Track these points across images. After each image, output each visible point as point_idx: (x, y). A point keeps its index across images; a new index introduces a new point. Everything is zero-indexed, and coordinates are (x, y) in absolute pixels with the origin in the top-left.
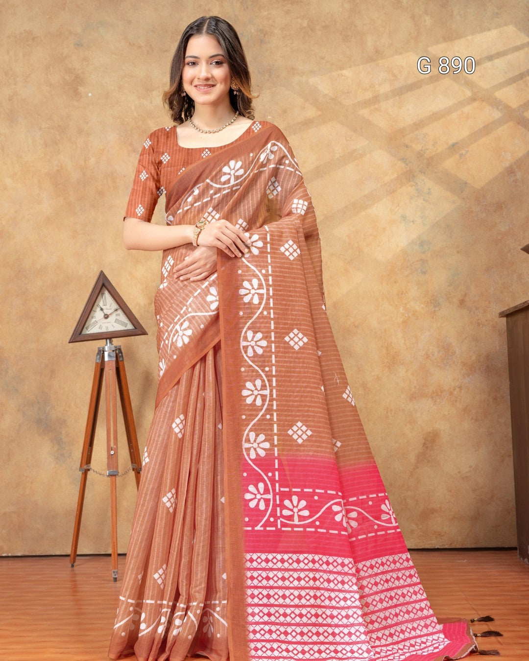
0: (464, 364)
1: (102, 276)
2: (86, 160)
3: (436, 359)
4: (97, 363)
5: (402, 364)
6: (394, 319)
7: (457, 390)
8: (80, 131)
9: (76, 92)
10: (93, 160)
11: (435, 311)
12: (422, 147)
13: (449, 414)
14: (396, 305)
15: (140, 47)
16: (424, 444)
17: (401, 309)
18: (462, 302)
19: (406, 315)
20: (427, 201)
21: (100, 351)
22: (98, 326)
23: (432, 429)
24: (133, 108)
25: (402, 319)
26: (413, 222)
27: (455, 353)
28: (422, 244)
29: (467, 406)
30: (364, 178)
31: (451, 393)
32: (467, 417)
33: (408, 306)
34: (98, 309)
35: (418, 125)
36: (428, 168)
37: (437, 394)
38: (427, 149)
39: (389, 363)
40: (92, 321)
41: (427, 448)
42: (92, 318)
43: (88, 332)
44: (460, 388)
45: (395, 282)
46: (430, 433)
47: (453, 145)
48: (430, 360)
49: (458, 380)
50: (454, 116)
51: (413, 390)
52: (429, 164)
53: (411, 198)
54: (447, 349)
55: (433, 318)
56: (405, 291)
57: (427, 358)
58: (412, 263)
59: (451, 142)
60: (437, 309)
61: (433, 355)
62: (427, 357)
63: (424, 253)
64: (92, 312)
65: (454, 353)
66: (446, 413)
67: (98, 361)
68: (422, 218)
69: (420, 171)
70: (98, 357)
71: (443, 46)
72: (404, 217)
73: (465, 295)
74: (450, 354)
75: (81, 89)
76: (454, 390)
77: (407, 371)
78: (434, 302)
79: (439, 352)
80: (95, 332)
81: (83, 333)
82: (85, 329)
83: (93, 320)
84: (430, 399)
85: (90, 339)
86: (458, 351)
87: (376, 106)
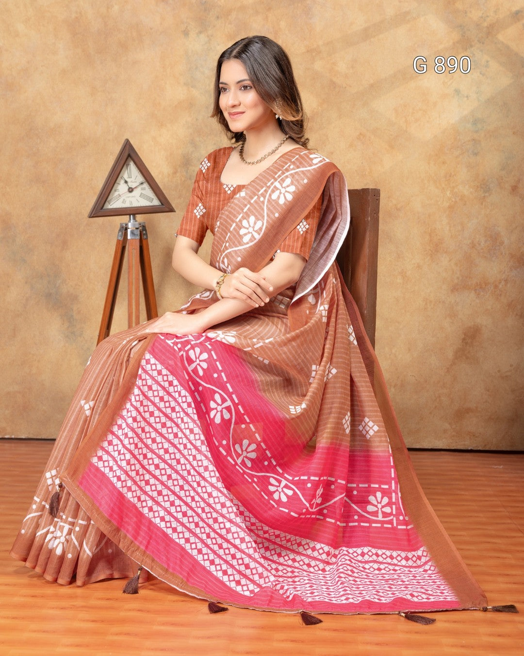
0: (512, 256)
1: (127, 145)
2: (108, 8)
3: (482, 249)
4: (118, 241)
5: (446, 252)
6: (439, 203)
7: (503, 283)
10: (116, 8)
11: (484, 196)
12: (483, 14)
13: (492, 309)
14: (443, 188)
16: (464, 339)
17: (448, 193)
18: (514, 189)
19: (453, 200)
20: (483, 75)
21: (123, 227)
22: (121, 200)
23: (473, 323)
25: (448, 204)
26: (467, 97)
27: (503, 243)
28: (475, 122)
29: (512, 301)
30: (416, 46)
31: (496, 287)
32: (511, 313)
33: (456, 190)
34: (122, 182)
36: (487, 37)
37: (481, 287)
38: (488, 16)
39: (432, 252)
40: (114, 194)
41: (467, 343)
42: (115, 191)
43: (110, 207)
44: (506, 281)
45: (444, 163)
46: (470, 328)
47: (517, 13)
48: (476, 249)
49: (504, 273)
51: (456, 281)
52: (488, 34)
54: (494, 239)
55: (482, 204)
56: (453, 174)
57: (473, 247)
58: (464, 143)
59: (514, 9)
60: (487, 194)
61: (479, 244)
62: (473, 246)
63: (477, 132)
64: (116, 185)
65: (502, 243)
66: (489, 307)
67: (120, 238)
68: (477, 93)
69: (479, 41)
70: (120, 233)
72: (457, 92)
73: (519, 181)
74: (498, 243)
76: (500, 283)
77: (450, 260)
78: (484, 187)
79: (486, 242)
80: (118, 207)
81: (105, 207)
82: (107, 203)
83: (116, 194)
84: (473, 292)
85: (112, 214)
86: (506, 242)
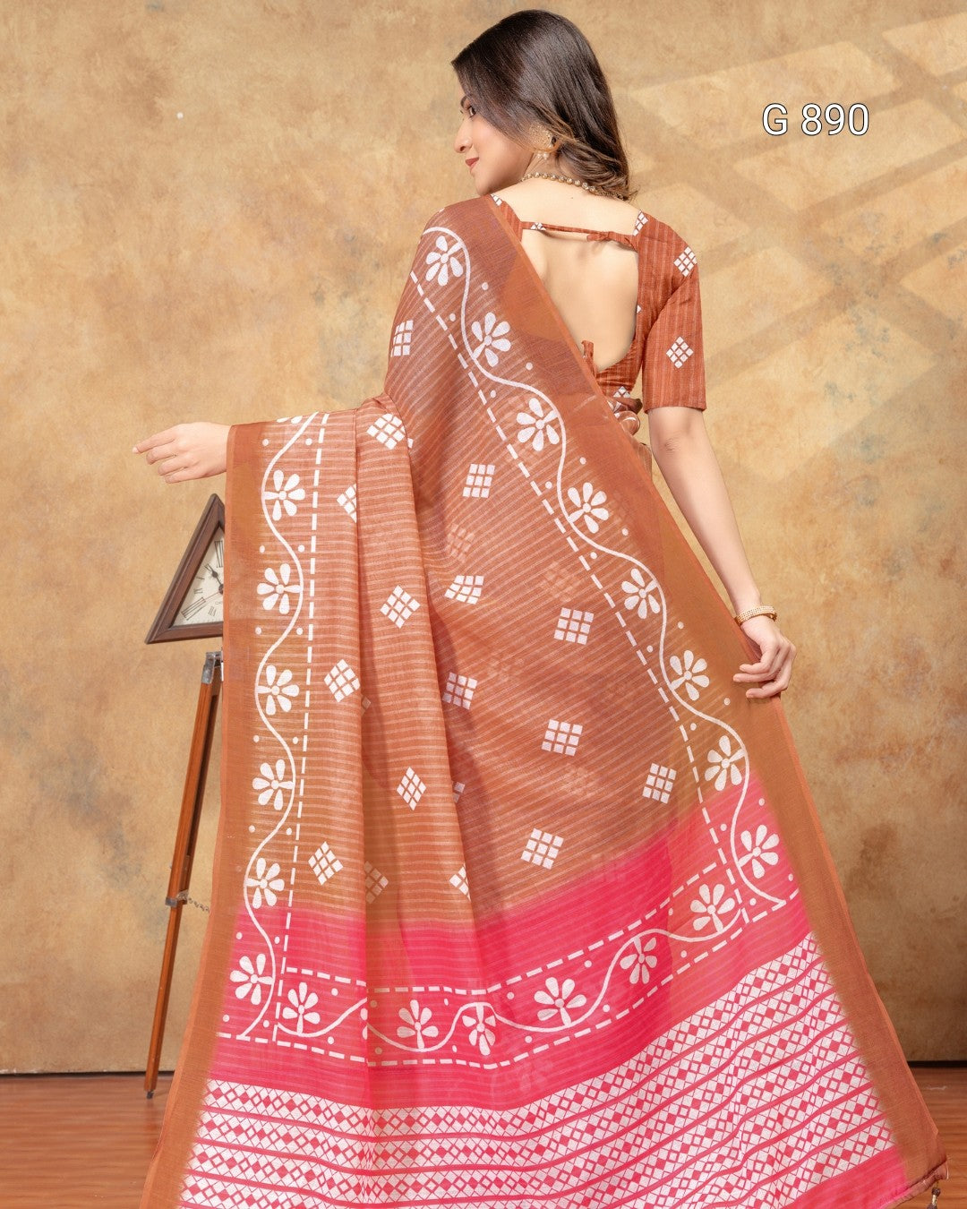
0: (947, 691)
1: (216, 508)
2: (171, 255)
3: (890, 681)
4: (204, 686)
5: (823, 689)
6: (807, 597)
7: (933, 743)
8: (160, 193)
9: (151, 110)
10: (186, 255)
11: (891, 582)
12: (873, 241)
13: (914, 792)
14: (813, 570)
15: (288, 16)
16: (864, 852)
17: (822, 577)
18: (946, 565)
19: (833, 590)
20: (879, 355)
21: (211, 660)
22: (206, 610)
23: (879, 822)
24: (271, 146)
25: (822, 599)
26: (850, 397)
27: (929, 668)
28: (867, 444)
29: (952, 776)
30: (751, 305)
31: (920, 751)
32: (951, 800)
33: (837, 571)
34: (208, 574)
35: (865, 193)
36: (883, 285)
37: (892, 752)
38: (882, 247)
39: (796, 689)
40: (193, 598)
41: (869, 860)
42: (196, 591)
43: (186, 622)
44: (939, 739)
45: (811, 522)
46: (875, 830)
47: (937, 238)
48: (879, 681)
49: (935, 723)
50: (940, 175)
51: (844, 743)
52: (885, 278)
53: (848, 348)
54: (913, 660)
55: (887, 596)
56: (830, 541)
57: (873, 678)
58: (848, 483)
59: (931, 232)
60: (895, 578)
61: (885, 672)
62: (873, 676)
63: (871, 462)
64: (196, 580)
65: (927, 668)
66: (909, 790)
67: (206, 681)
68: (868, 390)
69: (867, 293)
70: (207, 672)
71: (920, 28)
72: (831, 388)
73: (954, 550)
74: (920, 670)
75: (161, 103)
76: (927, 743)
77: (832, 704)
78: (889, 565)
79: (896, 666)
80: (201, 622)
81: (177, 623)
82: (180, 615)
83: (198, 597)
84: (878, 761)
85: (192, 635)
86: (935, 665)
87: (780, 152)
